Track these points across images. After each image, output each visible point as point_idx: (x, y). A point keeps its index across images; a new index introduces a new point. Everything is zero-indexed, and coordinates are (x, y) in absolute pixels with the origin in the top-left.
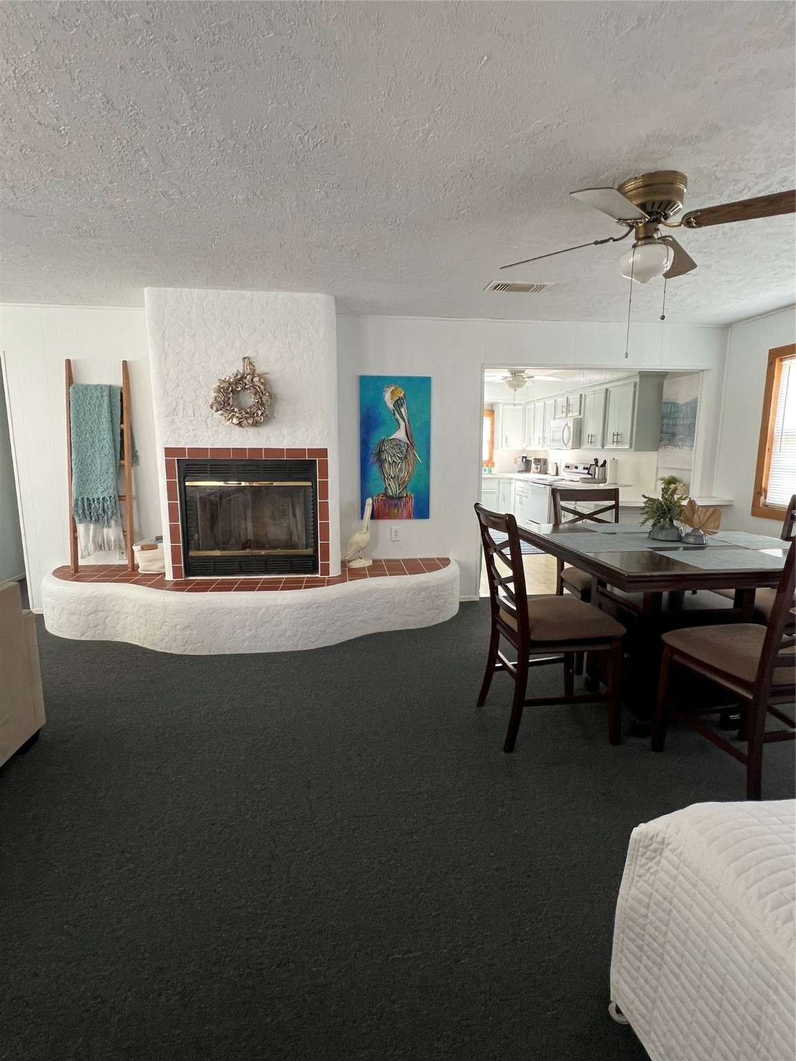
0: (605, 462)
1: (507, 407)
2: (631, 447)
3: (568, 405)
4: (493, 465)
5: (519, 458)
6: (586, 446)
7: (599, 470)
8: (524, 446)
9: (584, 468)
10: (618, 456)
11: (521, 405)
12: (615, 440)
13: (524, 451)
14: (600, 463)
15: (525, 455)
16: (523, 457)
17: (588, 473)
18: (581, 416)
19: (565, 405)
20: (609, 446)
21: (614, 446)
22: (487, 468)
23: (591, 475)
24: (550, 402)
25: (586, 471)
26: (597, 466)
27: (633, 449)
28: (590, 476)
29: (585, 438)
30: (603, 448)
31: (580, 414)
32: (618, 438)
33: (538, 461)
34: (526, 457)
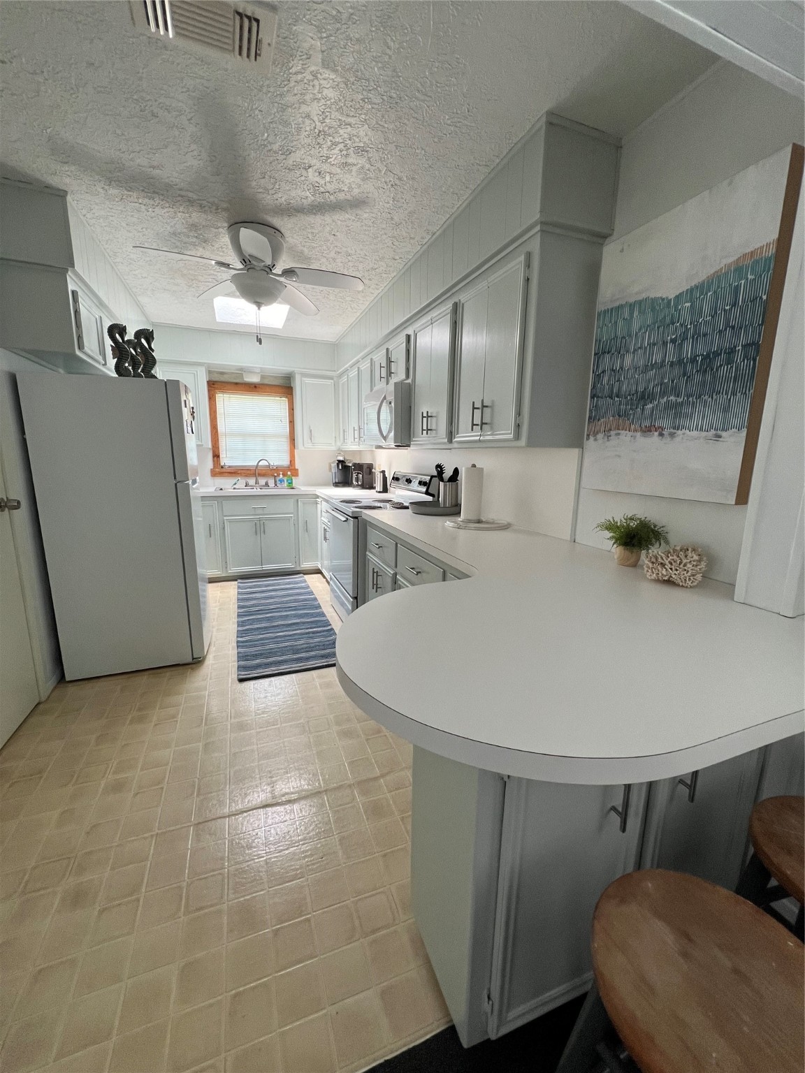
0: (456, 471)
1: (308, 380)
2: (517, 436)
3: (389, 361)
4: (295, 473)
5: (333, 463)
6: (421, 438)
7: (445, 486)
8: (339, 444)
9: (420, 483)
10: (485, 461)
11: (331, 378)
12: (478, 420)
13: (340, 451)
14: (448, 473)
15: (341, 458)
16: (339, 461)
17: (427, 493)
18: (409, 381)
19: (384, 364)
20: (465, 434)
21: (475, 436)
22: (285, 479)
23: (433, 495)
24: (365, 366)
25: (424, 489)
26: (442, 479)
27: (523, 442)
28: (430, 499)
29: (418, 424)
30: (450, 441)
31: (408, 376)
32: (484, 416)
33: (359, 467)
34: (342, 461)
